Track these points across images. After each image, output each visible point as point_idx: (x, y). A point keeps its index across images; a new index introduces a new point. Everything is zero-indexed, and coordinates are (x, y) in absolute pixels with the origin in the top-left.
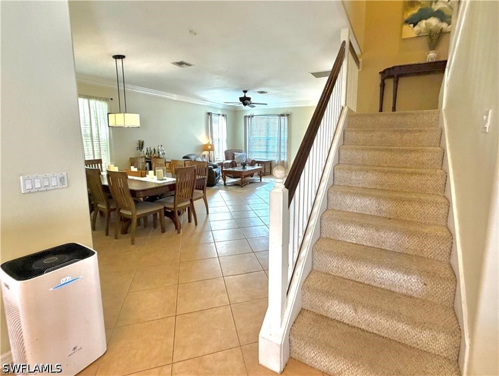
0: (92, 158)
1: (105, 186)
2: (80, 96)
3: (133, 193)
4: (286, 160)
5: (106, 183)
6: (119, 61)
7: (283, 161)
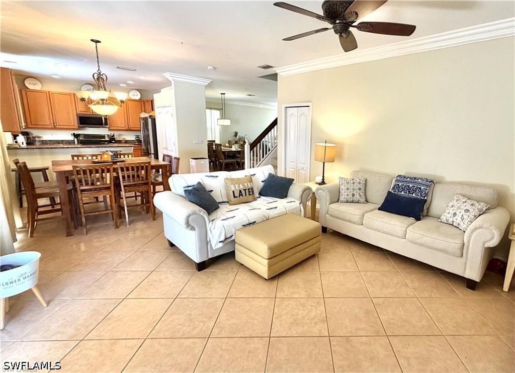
0: (211, 140)
1: (214, 150)
2: (207, 108)
3: (224, 152)
5: (214, 149)
6: (223, 95)
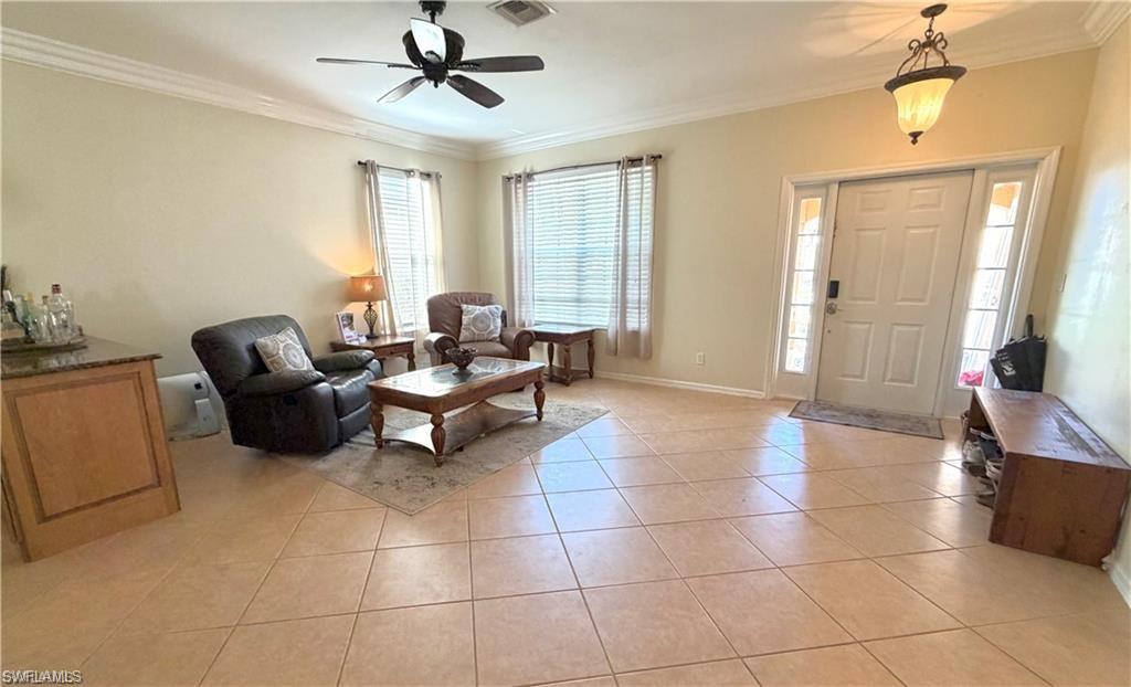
4: (645, 326)
7: (636, 333)
